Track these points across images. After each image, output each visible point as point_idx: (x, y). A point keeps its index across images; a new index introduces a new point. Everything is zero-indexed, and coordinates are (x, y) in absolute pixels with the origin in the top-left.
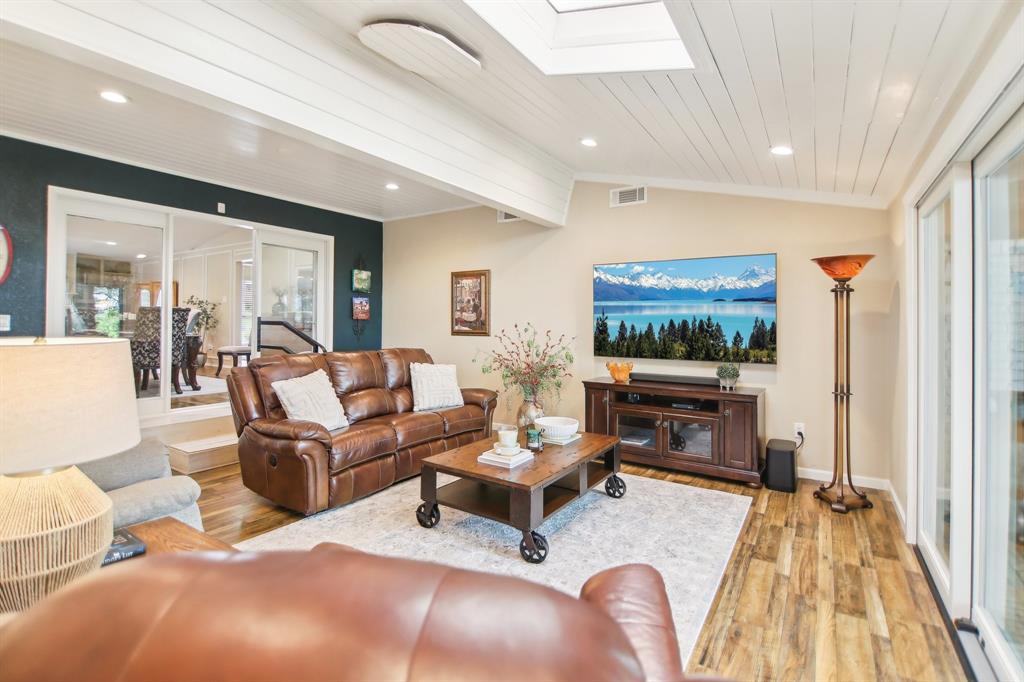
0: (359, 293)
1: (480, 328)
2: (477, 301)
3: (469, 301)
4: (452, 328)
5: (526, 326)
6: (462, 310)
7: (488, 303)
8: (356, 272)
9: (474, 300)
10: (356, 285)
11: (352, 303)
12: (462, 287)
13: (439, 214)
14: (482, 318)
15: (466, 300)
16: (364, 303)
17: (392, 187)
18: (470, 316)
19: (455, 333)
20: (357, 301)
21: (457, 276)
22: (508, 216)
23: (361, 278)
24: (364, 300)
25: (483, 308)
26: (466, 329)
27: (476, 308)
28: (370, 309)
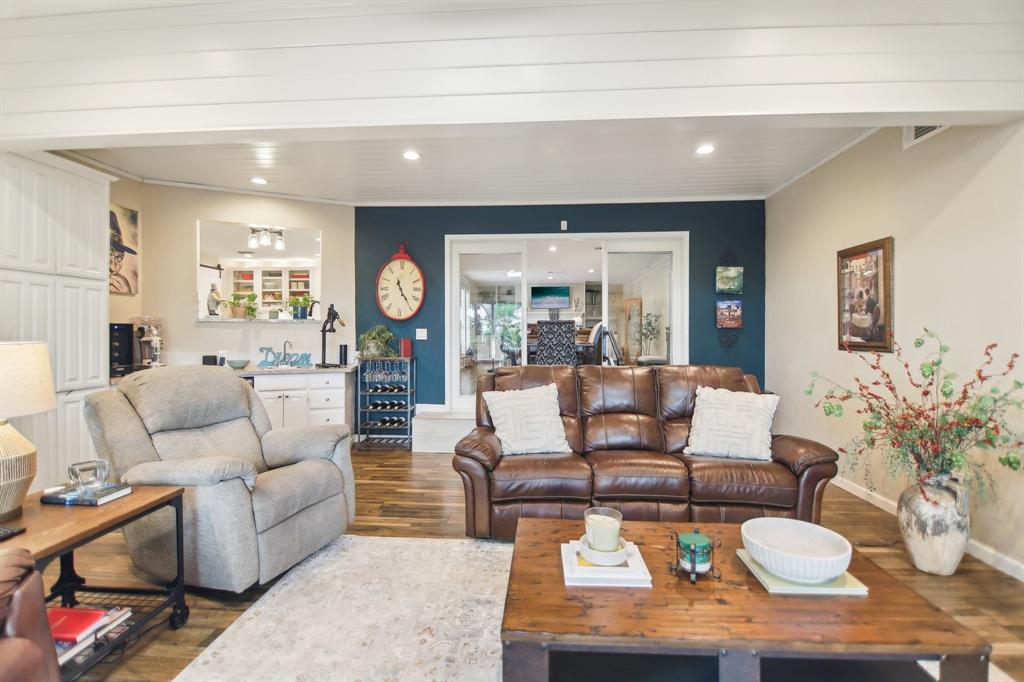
0: (726, 295)
1: (877, 339)
2: (872, 292)
3: (861, 294)
4: (840, 338)
5: (921, 334)
6: (852, 310)
7: (888, 296)
8: (719, 269)
9: (867, 291)
10: (720, 286)
11: (715, 309)
12: (851, 273)
13: (821, 167)
14: (881, 322)
15: (856, 294)
16: (734, 307)
17: (706, 149)
18: (864, 320)
19: (841, 347)
20: (722, 305)
21: (845, 255)
22: (920, 131)
23: (729, 277)
24: (734, 304)
25: (881, 304)
26: (858, 340)
27: (871, 306)
28: (742, 314)
